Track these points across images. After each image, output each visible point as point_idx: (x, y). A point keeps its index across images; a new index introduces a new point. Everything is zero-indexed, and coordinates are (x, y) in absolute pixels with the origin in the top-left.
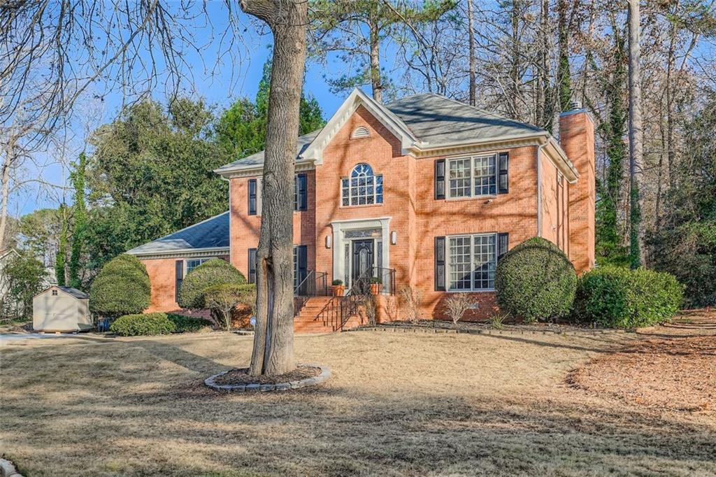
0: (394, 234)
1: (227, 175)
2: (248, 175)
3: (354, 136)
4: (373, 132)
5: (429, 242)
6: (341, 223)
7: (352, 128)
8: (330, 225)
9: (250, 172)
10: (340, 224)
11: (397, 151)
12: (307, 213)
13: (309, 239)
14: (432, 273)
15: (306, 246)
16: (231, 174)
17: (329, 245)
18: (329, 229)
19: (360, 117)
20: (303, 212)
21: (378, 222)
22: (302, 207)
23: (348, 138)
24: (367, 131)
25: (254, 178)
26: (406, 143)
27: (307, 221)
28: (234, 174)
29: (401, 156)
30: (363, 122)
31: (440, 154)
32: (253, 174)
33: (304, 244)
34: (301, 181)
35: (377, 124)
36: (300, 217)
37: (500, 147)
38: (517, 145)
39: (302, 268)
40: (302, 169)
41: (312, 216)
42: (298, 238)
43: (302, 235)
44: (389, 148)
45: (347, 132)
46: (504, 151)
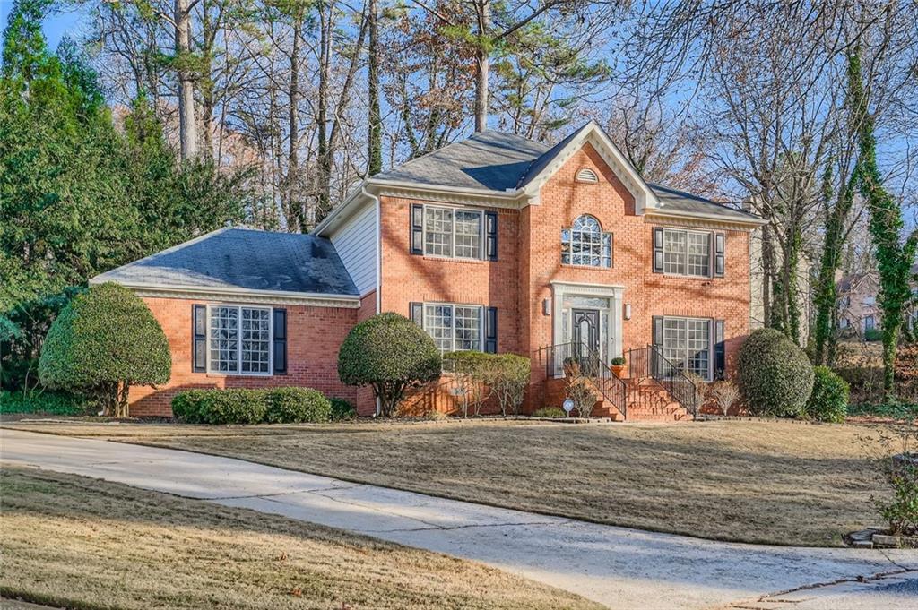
0: (629, 307)
2: (413, 196)
3: (579, 178)
4: (602, 178)
5: (648, 321)
6: (567, 285)
7: (579, 168)
8: (550, 286)
9: (415, 193)
10: (564, 287)
11: (630, 209)
12: (498, 265)
13: (500, 300)
15: (496, 309)
16: (384, 189)
17: (549, 311)
18: (548, 291)
19: (587, 156)
20: (493, 262)
21: (611, 290)
22: (491, 256)
23: (572, 180)
24: (594, 176)
25: (420, 203)
26: (650, 201)
27: (497, 275)
28: (389, 190)
29: (634, 215)
30: (590, 164)
31: (660, 221)
32: (419, 197)
33: (493, 306)
34: (490, 220)
35: (606, 170)
36: (488, 268)
37: (717, 227)
38: (732, 228)
39: (490, 338)
40: (494, 205)
41: (503, 270)
42: (484, 297)
43: (490, 294)
44: (620, 202)
45: (572, 171)
46: (720, 231)
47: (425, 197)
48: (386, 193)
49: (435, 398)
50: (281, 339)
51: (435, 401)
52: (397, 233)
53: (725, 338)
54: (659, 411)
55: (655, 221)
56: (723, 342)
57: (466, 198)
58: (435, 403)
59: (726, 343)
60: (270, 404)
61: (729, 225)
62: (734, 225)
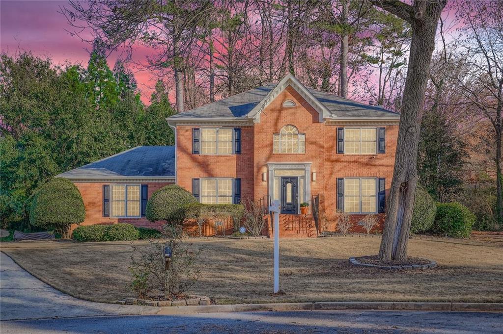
0: (314, 175)
1: (175, 123)
2: (193, 124)
3: (284, 106)
4: (298, 104)
5: (333, 181)
7: (284, 100)
8: (267, 165)
9: (194, 122)
10: (275, 165)
11: (316, 118)
12: (241, 156)
13: (243, 174)
14: (334, 201)
15: (240, 179)
16: (178, 123)
17: (265, 179)
18: (265, 168)
19: (289, 93)
20: (238, 155)
21: (303, 165)
22: (237, 151)
23: (280, 107)
24: (294, 103)
25: (197, 127)
26: (326, 114)
27: (241, 161)
28: (181, 123)
29: (319, 123)
30: (291, 97)
31: (341, 124)
32: (196, 124)
33: (239, 178)
34: (237, 133)
35: (301, 100)
36: (236, 158)
37: (380, 123)
38: (391, 124)
39: (237, 195)
40: (238, 125)
41: (244, 158)
42: (233, 173)
43: (237, 171)
44: (310, 116)
45: (279, 102)
46: (382, 126)
47: (200, 124)
48: (179, 124)
49: (206, 227)
50: (145, 199)
51: (206, 228)
52: (185, 144)
53: (386, 189)
54: (301, 232)
55: (337, 124)
56: (384, 191)
57: (222, 122)
58: (206, 230)
59: (386, 191)
60: (106, 232)
61: (388, 122)
62: (392, 122)
